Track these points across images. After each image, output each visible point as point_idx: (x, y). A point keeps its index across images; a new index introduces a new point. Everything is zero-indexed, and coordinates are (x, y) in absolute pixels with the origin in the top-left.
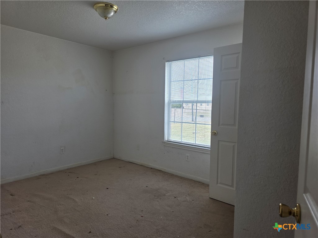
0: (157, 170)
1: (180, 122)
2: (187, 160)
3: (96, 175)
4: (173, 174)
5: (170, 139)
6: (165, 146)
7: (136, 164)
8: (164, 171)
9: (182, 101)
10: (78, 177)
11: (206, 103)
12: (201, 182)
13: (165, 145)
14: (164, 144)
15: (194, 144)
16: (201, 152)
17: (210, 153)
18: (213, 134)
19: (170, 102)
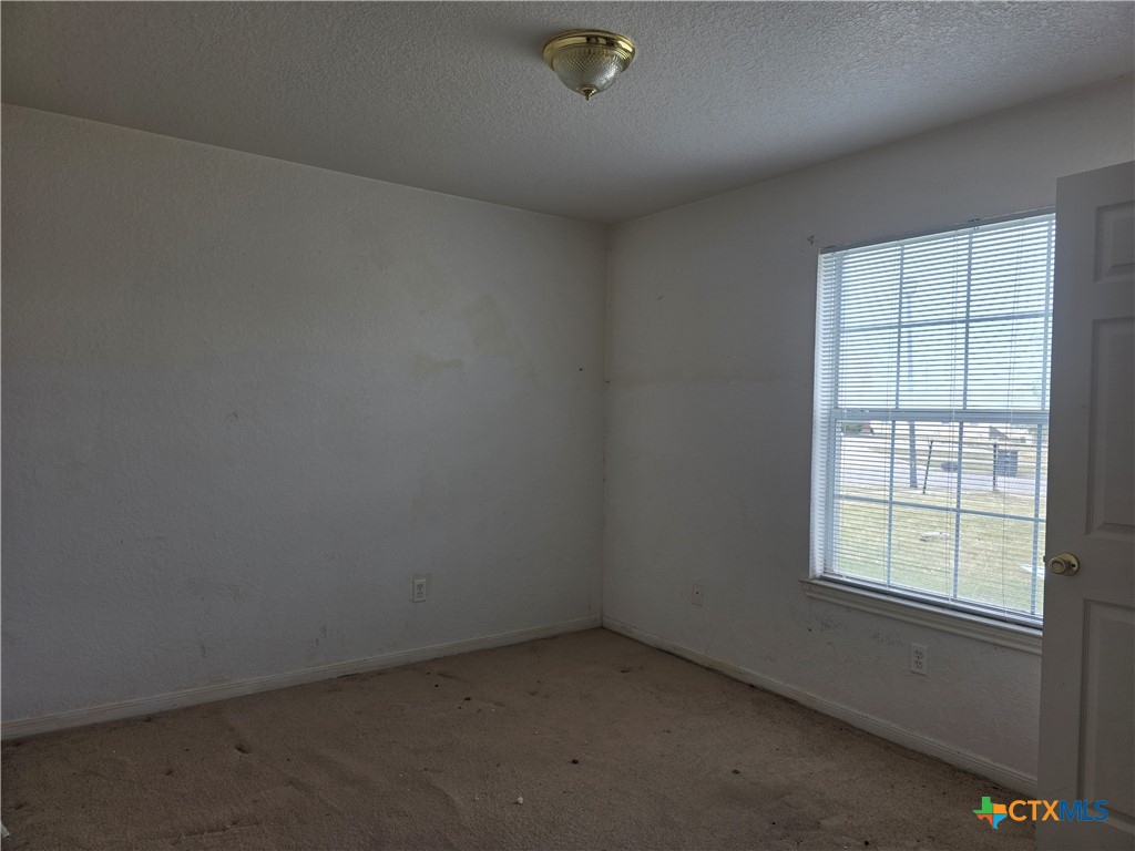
0: (777, 695)
1: (885, 502)
2: (913, 669)
3: (534, 694)
4: (847, 724)
5: (836, 571)
6: (810, 597)
7: (690, 661)
8: (808, 704)
9: (893, 411)
10: (468, 699)
11: (1007, 421)
12: (985, 779)
13: (814, 595)
14: (810, 591)
15: (952, 603)
16: (985, 642)
17: (1040, 652)
18: (1058, 568)
19: (835, 412)
